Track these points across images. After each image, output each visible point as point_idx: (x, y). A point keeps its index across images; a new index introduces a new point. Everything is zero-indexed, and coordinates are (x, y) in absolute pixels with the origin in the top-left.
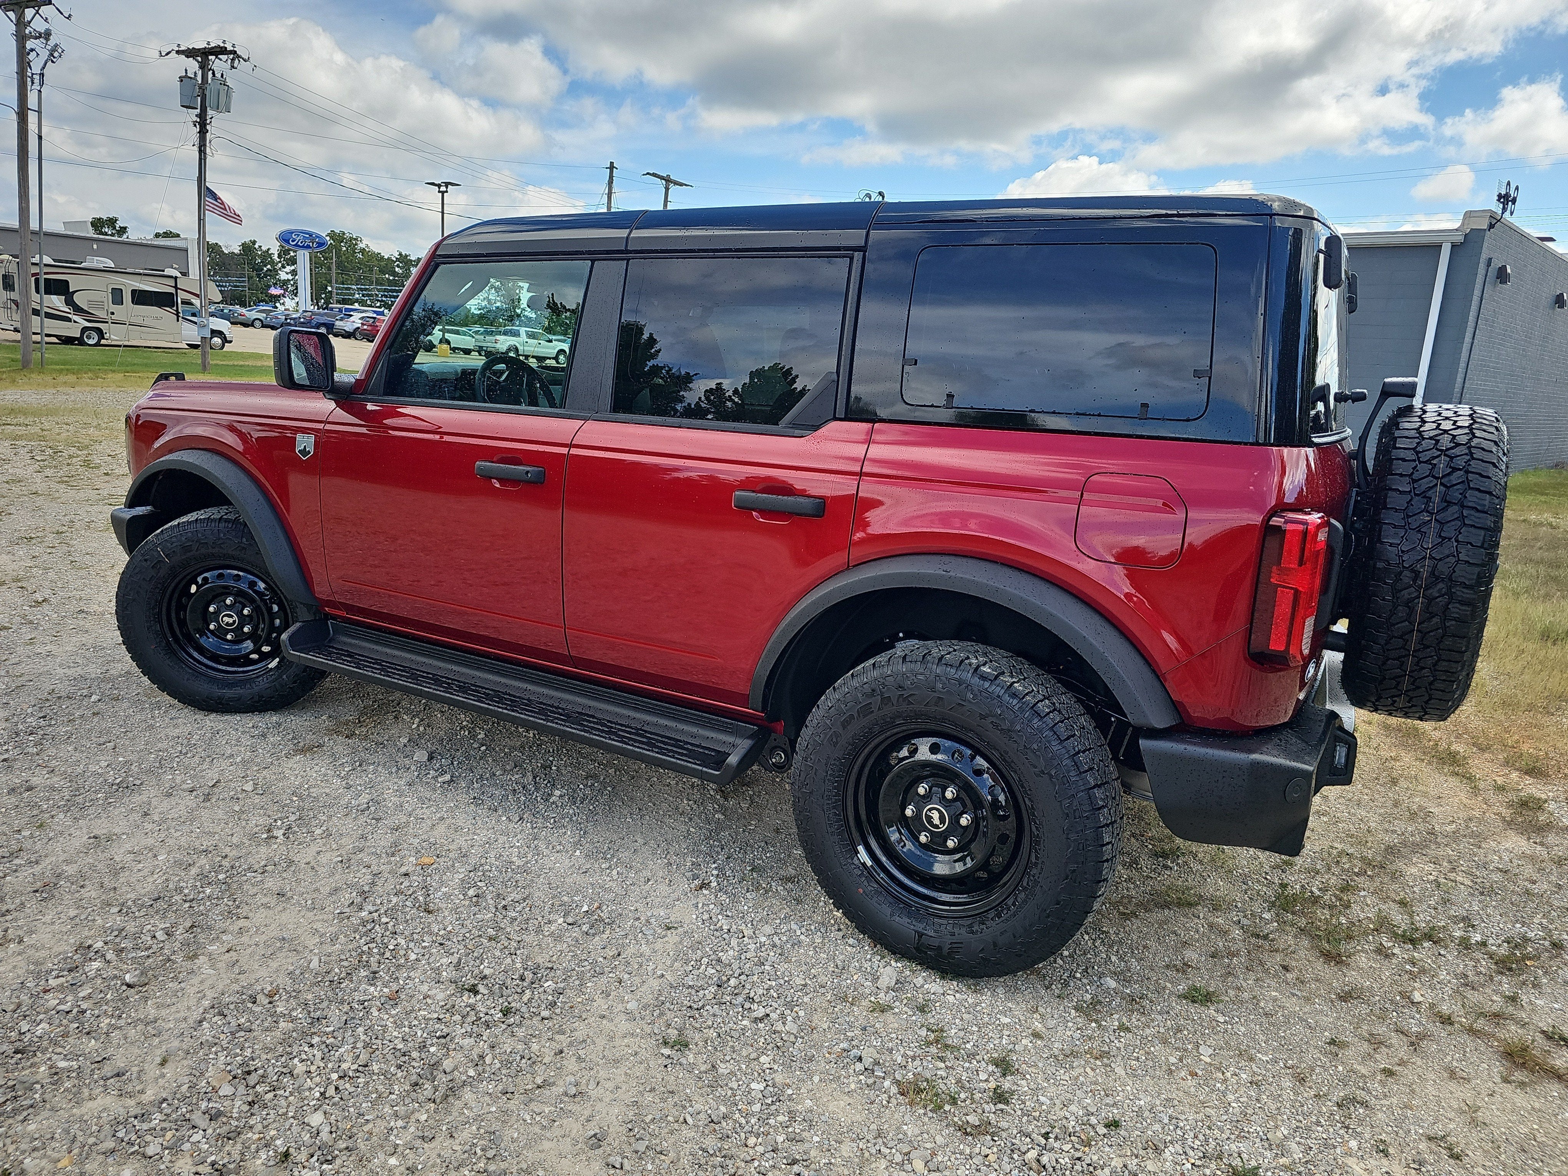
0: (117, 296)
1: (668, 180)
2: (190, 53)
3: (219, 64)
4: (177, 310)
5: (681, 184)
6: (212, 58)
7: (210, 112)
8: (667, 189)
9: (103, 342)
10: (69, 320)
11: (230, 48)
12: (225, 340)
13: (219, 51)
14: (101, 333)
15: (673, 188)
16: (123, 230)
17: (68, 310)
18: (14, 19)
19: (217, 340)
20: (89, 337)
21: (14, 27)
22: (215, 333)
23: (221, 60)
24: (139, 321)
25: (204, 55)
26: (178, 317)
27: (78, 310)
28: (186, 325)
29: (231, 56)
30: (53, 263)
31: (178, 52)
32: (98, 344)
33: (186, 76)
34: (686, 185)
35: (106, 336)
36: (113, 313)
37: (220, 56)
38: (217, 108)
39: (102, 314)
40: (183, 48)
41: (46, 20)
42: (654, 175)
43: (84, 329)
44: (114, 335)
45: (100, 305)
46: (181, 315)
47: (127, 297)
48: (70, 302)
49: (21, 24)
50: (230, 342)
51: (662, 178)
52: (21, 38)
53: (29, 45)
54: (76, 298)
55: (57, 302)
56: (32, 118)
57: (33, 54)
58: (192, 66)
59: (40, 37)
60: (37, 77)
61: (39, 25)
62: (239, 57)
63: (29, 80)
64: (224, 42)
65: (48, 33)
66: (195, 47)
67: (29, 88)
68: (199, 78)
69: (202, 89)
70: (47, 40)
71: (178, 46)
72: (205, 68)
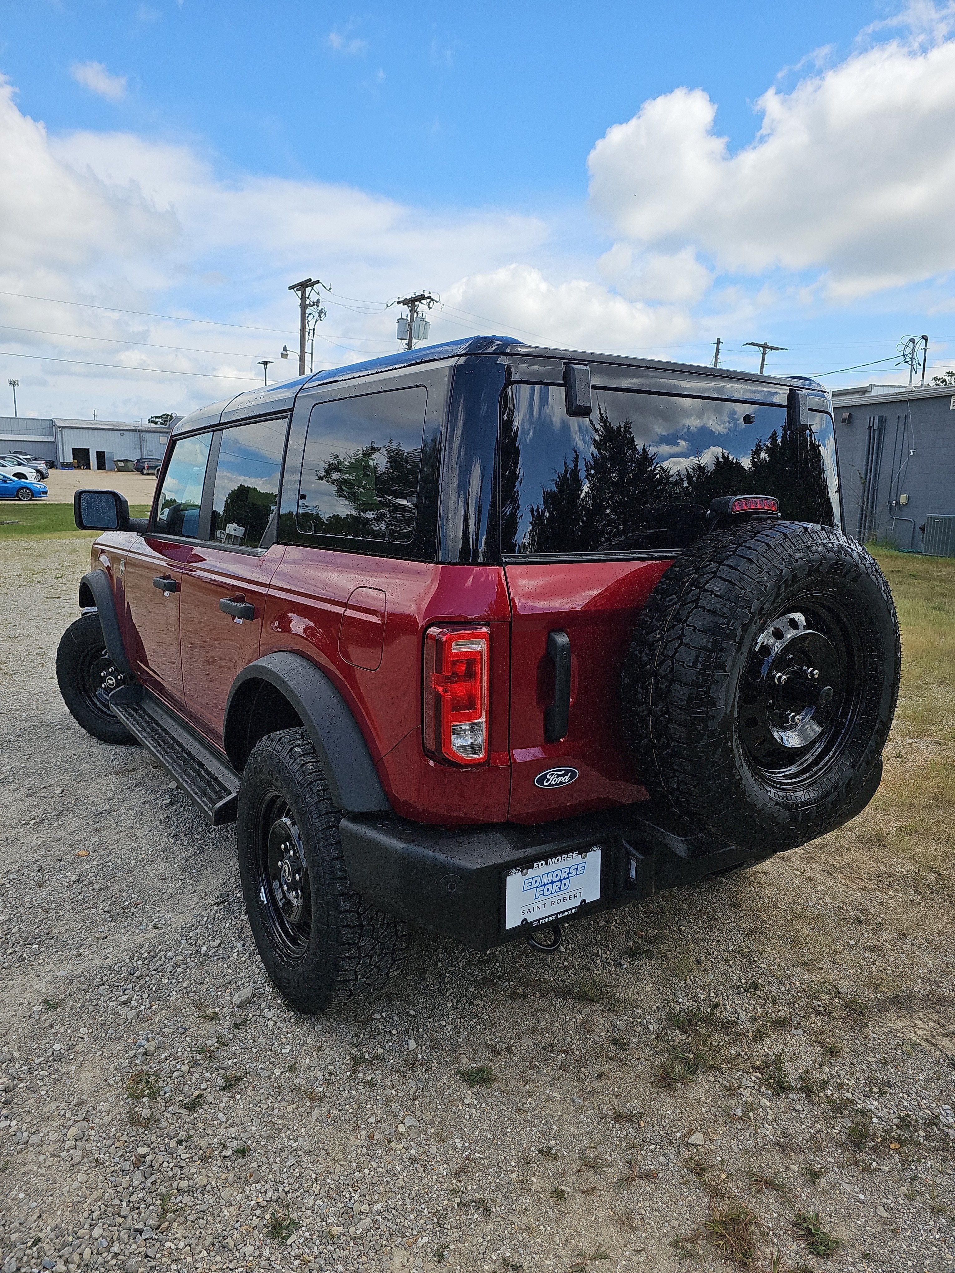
1: (765, 347)
2: (405, 302)
3: (422, 307)
5: (777, 349)
6: (417, 303)
7: (414, 341)
8: (764, 354)
11: (427, 295)
13: (422, 298)
15: (769, 352)
18: (300, 296)
21: (300, 301)
23: (423, 303)
25: (412, 302)
29: (428, 300)
31: (399, 303)
33: (402, 318)
34: (782, 349)
37: (423, 301)
38: (418, 338)
40: (401, 300)
41: (318, 294)
42: (753, 344)
49: (303, 298)
51: (759, 345)
52: (304, 307)
53: (308, 311)
56: (308, 357)
57: (311, 316)
58: (406, 309)
59: (314, 305)
60: (311, 331)
61: (314, 298)
62: (433, 300)
63: (307, 334)
64: (424, 291)
65: (318, 301)
66: (409, 297)
67: (307, 339)
68: (409, 318)
69: (410, 326)
70: (318, 306)
71: (399, 298)
72: (413, 311)
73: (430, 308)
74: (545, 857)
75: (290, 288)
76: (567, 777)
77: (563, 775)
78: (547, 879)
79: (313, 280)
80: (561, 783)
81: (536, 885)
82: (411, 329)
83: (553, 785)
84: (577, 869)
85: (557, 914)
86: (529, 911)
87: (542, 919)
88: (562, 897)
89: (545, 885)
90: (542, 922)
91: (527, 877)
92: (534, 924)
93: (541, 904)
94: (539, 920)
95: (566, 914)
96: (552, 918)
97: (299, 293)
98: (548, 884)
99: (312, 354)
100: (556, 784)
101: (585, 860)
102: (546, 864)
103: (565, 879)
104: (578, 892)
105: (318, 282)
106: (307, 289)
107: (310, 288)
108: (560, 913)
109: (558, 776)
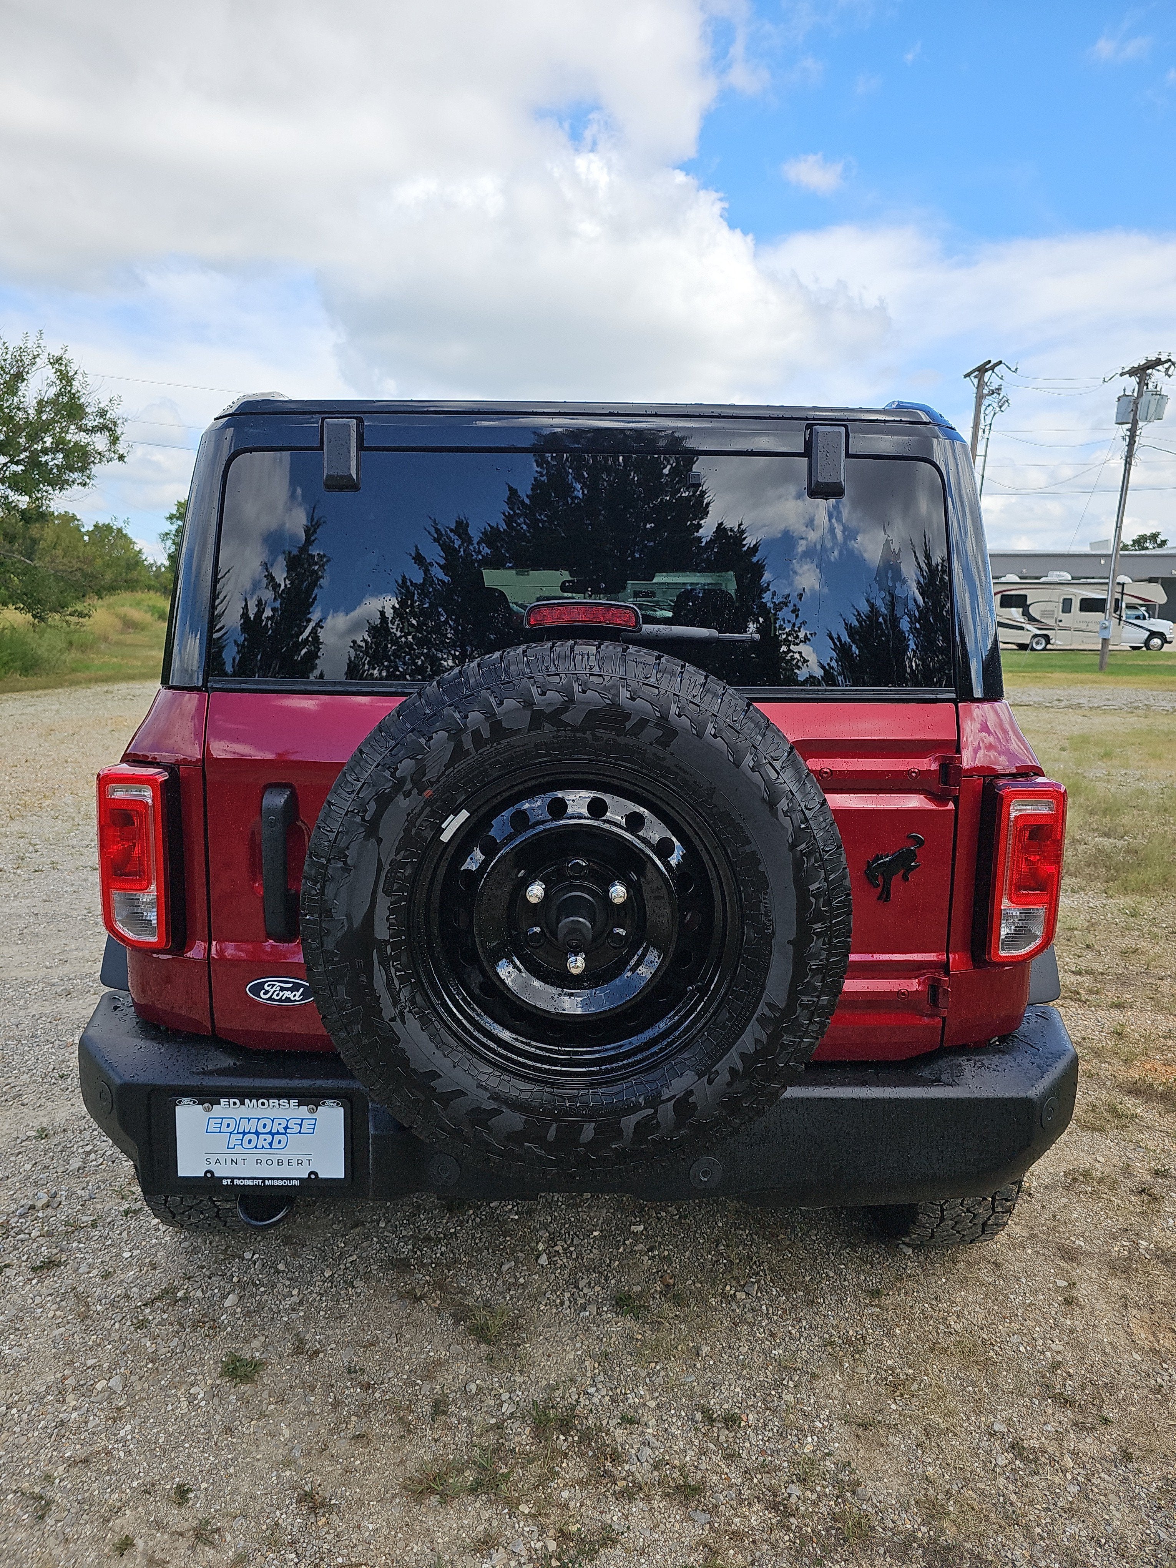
0: (1067, 605)
2: (1132, 372)
3: (1157, 376)
4: (1120, 616)
6: (1149, 371)
7: (1140, 424)
9: (1049, 647)
10: (1022, 628)
11: (1164, 358)
12: (1165, 640)
13: (1155, 364)
14: (1047, 638)
16: (1164, 543)
17: (1023, 620)
18: (976, 384)
19: (1156, 641)
20: (1037, 643)
21: (975, 390)
22: (1153, 634)
23: (1159, 371)
24: (1083, 626)
25: (1141, 371)
26: (1120, 620)
27: (1032, 619)
28: (1128, 628)
29: (1166, 365)
30: (1019, 580)
31: (1122, 375)
32: (1044, 649)
33: (1125, 395)
35: (1052, 642)
36: (1061, 621)
37: (1158, 368)
38: (1146, 419)
39: (1051, 622)
40: (1127, 369)
41: (1001, 378)
43: (1036, 636)
44: (1059, 640)
45: (1050, 614)
46: (1124, 618)
47: (1076, 605)
48: (1026, 613)
49: (980, 385)
50: (1170, 642)
52: (980, 398)
53: (986, 402)
54: (1031, 610)
55: (1015, 613)
57: (988, 409)
58: (1132, 382)
59: (993, 393)
60: (988, 428)
61: (994, 384)
63: (981, 431)
64: (1160, 353)
65: (999, 388)
66: (1136, 366)
67: (979, 438)
68: (1135, 394)
69: (1136, 404)
70: (999, 394)
71: (1123, 368)
72: (1143, 383)
73: (1170, 376)
74: (242, 1095)
75: (965, 376)
76: (298, 994)
77: (291, 990)
78: (245, 1126)
79: (994, 362)
80: (288, 999)
81: (230, 1130)
82: (1137, 408)
83: (274, 1000)
84: (301, 1125)
85: (264, 1179)
86: (218, 1162)
87: (239, 1178)
88: (275, 1159)
89: (244, 1133)
90: (236, 1182)
91: (212, 1114)
92: (225, 1182)
93: (239, 1158)
94: (233, 1179)
95: (280, 1183)
96: (256, 1182)
97: (976, 381)
98: (249, 1133)
99: (985, 456)
100: (280, 1000)
101: (314, 1116)
102: (243, 1103)
103: (278, 1133)
104: (304, 1158)
105: (1000, 362)
106: (986, 374)
107: (990, 372)
108: (269, 1179)
109: (282, 989)
